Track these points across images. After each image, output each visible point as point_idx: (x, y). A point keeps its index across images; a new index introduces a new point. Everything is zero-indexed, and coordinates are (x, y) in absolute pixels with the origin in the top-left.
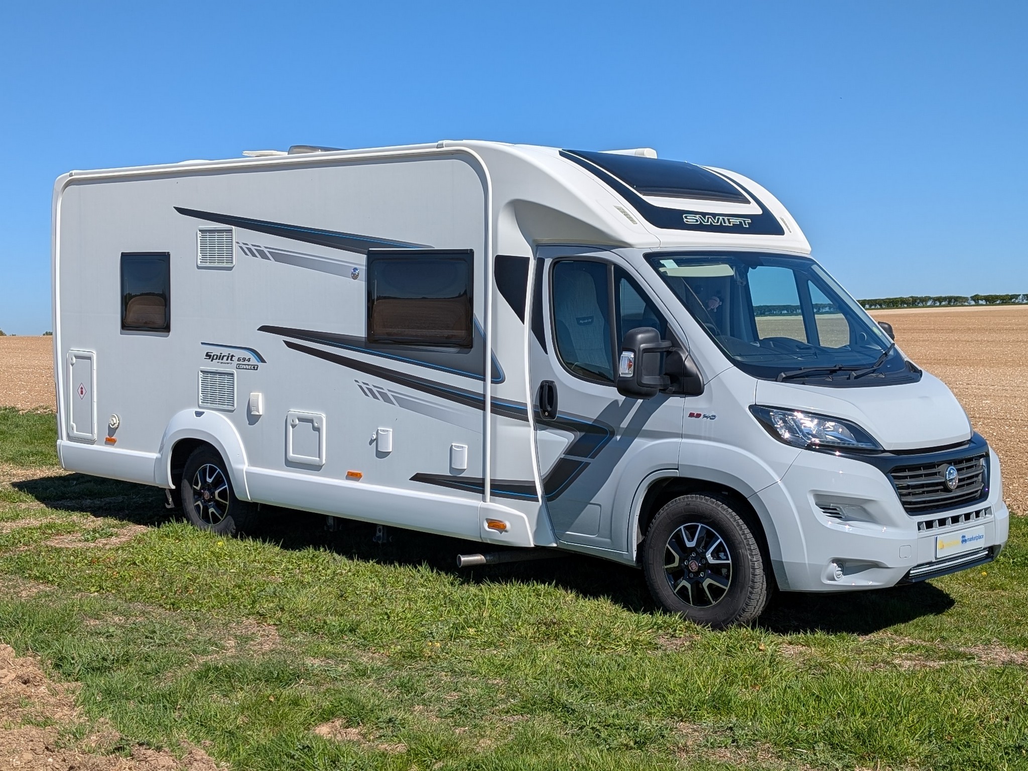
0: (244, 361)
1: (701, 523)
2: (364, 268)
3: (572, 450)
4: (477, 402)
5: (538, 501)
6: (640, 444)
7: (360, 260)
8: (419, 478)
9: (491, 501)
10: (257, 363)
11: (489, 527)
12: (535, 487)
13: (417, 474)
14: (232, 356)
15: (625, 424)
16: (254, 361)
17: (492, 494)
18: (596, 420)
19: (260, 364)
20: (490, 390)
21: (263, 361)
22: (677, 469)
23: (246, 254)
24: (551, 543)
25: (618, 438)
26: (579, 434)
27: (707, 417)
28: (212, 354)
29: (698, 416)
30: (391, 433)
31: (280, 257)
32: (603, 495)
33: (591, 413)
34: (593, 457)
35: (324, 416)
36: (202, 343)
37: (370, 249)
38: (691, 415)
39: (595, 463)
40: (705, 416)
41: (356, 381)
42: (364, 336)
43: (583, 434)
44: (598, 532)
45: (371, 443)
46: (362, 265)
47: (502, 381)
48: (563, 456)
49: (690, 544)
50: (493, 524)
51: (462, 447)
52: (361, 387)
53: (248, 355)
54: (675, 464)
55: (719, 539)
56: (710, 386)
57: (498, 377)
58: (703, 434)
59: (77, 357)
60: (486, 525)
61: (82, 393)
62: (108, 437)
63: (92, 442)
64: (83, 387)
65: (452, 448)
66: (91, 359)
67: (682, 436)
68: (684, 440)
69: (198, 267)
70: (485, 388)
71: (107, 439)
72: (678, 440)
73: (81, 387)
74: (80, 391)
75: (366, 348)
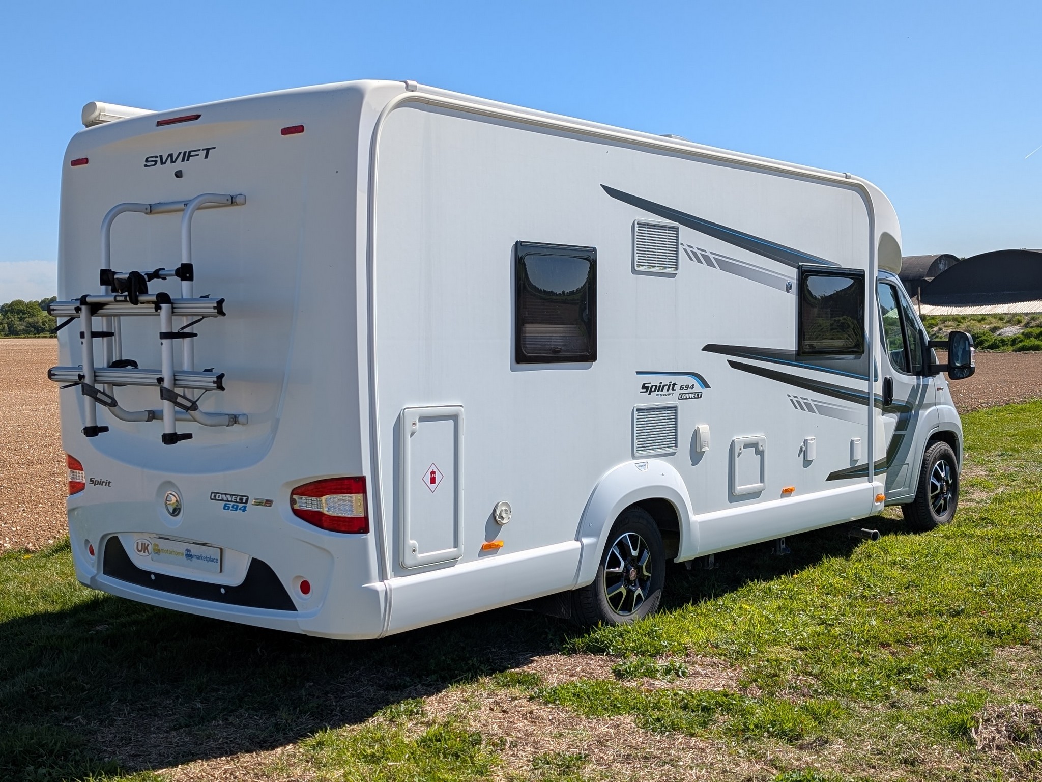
0: (687, 389)
2: (796, 282)
3: (897, 426)
4: (867, 400)
5: (885, 473)
6: (922, 415)
7: (793, 275)
8: (832, 477)
9: (874, 480)
10: (701, 390)
12: (885, 462)
13: (831, 474)
14: (674, 385)
15: (917, 402)
16: (697, 387)
17: (874, 474)
18: (906, 402)
19: (704, 391)
20: (873, 388)
21: (707, 385)
22: (938, 426)
23: (691, 258)
25: (914, 412)
28: (650, 386)
30: (815, 441)
33: (905, 397)
34: (906, 429)
35: (766, 436)
36: (637, 373)
37: (800, 264)
38: (938, 389)
39: (906, 434)
41: (788, 395)
42: (794, 349)
43: (900, 414)
44: (904, 484)
45: (799, 455)
46: (794, 279)
47: (878, 379)
48: (894, 433)
49: (943, 475)
51: (859, 440)
52: (792, 401)
53: (691, 381)
54: (937, 424)
57: (876, 377)
58: (941, 401)
59: (421, 419)
61: (433, 481)
62: (486, 543)
63: (450, 562)
64: (435, 470)
65: (852, 442)
66: (455, 418)
67: (935, 404)
68: (938, 407)
69: (634, 271)
70: (870, 387)
71: (484, 548)
72: (934, 408)
73: (431, 470)
74: (428, 479)
75: (796, 361)
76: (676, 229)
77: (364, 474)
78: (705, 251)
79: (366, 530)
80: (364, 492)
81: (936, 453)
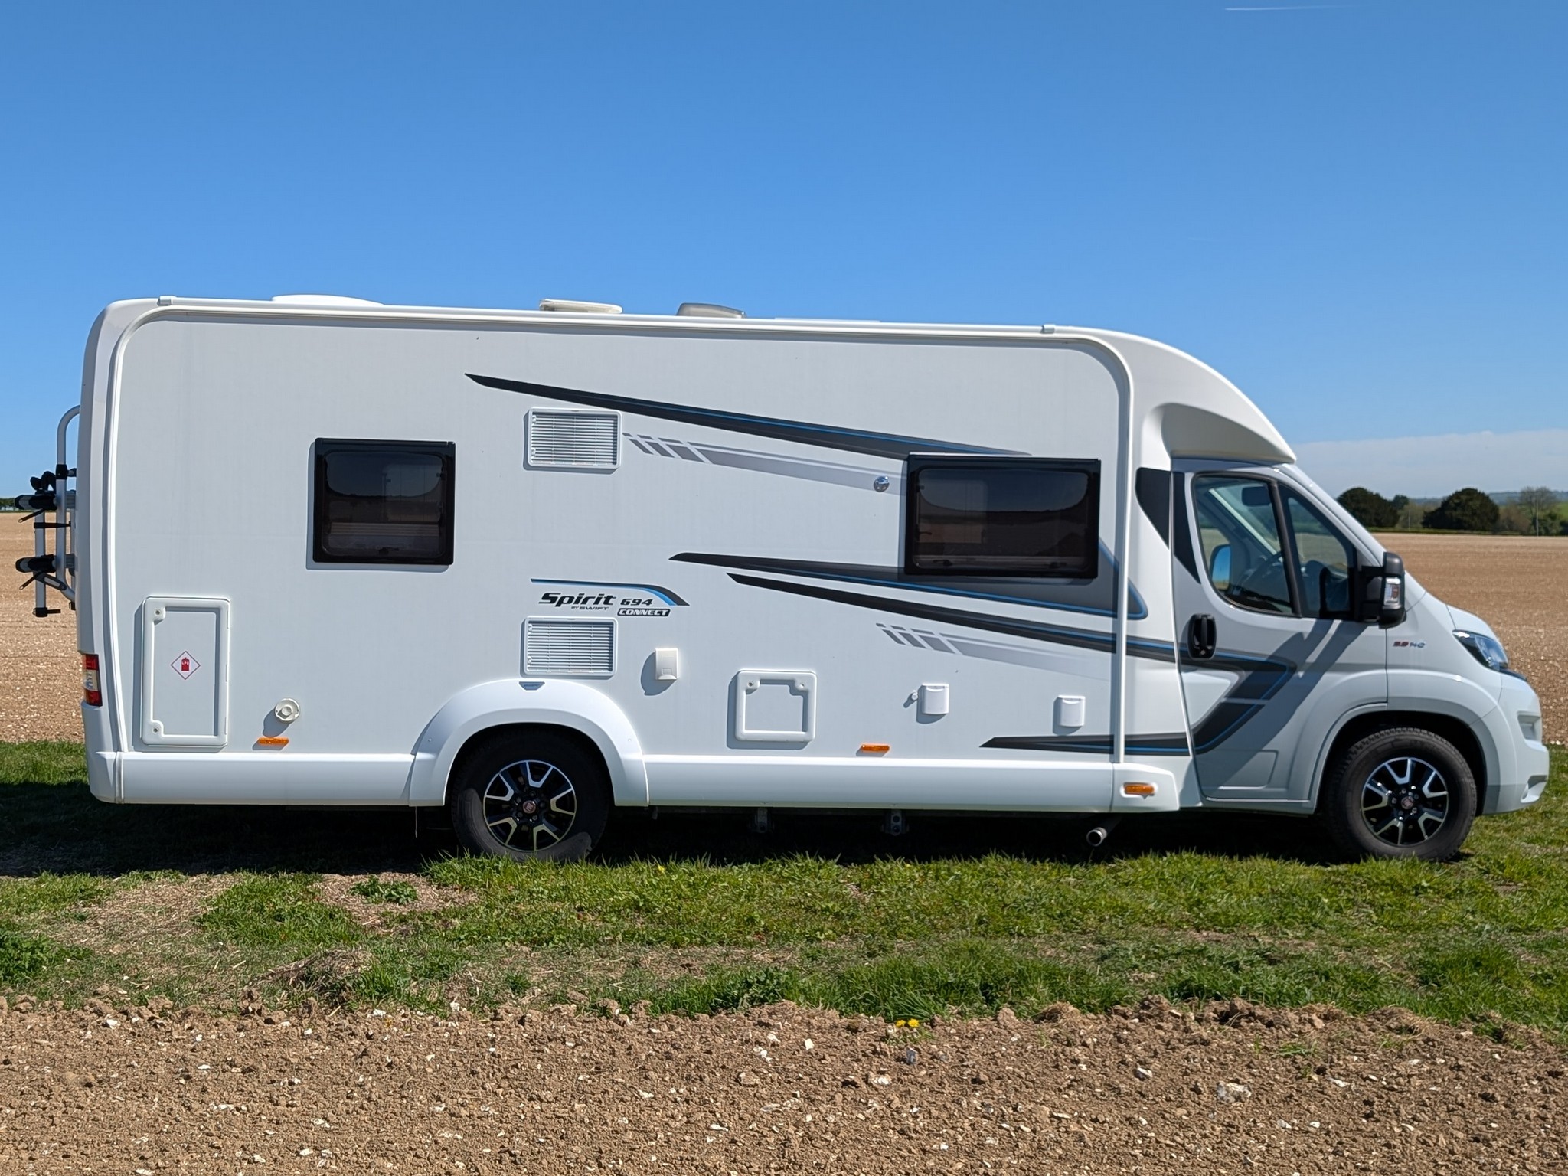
0: (638, 604)
1: (1410, 756)
2: (900, 477)
3: (1236, 692)
4: (1108, 644)
5: (1188, 755)
6: (1331, 680)
7: (894, 468)
8: (995, 743)
9: (1125, 761)
10: (668, 606)
11: (1127, 792)
12: (1186, 739)
13: (995, 739)
14: (608, 598)
15: (1312, 658)
16: (659, 602)
17: (1127, 753)
18: (1272, 657)
19: (674, 608)
20: (1127, 628)
21: (680, 602)
22: (1386, 702)
23: (646, 451)
24: (1198, 803)
25: (1301, 674)
26: (1245, 674)
27: (1415, 645)
28: (559, 597)
29: (1405, 644)
30: (947, 690)
31: (718, 457)
32: (1283, 740)
33: (1265, 649)
34: (1269, 698)
35: (814, 674)
36: (533, 580)
37: (911, 453)
38: (1397, 644)
39: (1270, 705)
40: (1412, 644)
41: (879, 625)
42: (896, 565)
43: (1250, 673)
44: (1269, 782)
45: (906, 705)
46: (897, 474)
47: (1145, 616)
48: (1224, 700)
49: (1401, 781)
50: (1131, 788)
51: (1080, 700)
52: (889, 633)
53: (645, 595)
54: (1383, 698)
55: (1432, 771)
56: (1414, 614)
57: (1137, 611)
58: (1411, 663)
59: (169, 608)
60: (1122, 791)
61: (185, 668)
62: (264, 737)
63: (214, 748)
64: (188, 658)
65: (1058, 702)
66: (217, 610)
67: (1386, 667)
68: (1390, 671)
69: (527, 466)
70: (1117, 626)
71: (260, 741)
72: (1382, 672)
73: (183, 658)
74: (179, 665)
75: (899, 581)
76: (615, 418)
77: (96, 653)
78: (678, 442)
79: (99, 703)
80: (97, 669)
81: (1381, 743)
